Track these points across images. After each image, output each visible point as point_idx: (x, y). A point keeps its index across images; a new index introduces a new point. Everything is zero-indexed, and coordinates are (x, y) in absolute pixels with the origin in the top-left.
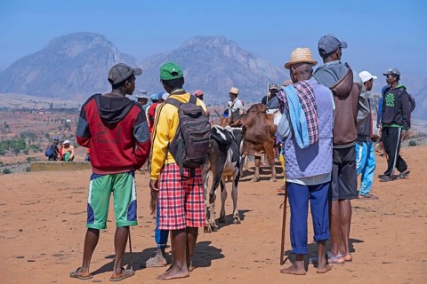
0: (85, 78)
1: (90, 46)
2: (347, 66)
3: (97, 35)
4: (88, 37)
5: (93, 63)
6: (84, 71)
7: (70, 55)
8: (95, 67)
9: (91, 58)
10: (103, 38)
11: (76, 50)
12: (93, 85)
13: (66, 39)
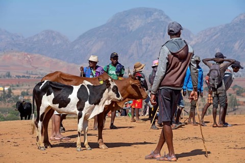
0: (144, 49)
1: (149, 20)
2: (185, 42)
3: (156, 10)
4: (148, 12)
5: (152, 36)
6: (143, 43)
7: (131, 28)
8: (153, 40)
9: (150, 32)
10: (161, 13)
11: (137, 23)
12: (151, 56)
13: (128, 14)
